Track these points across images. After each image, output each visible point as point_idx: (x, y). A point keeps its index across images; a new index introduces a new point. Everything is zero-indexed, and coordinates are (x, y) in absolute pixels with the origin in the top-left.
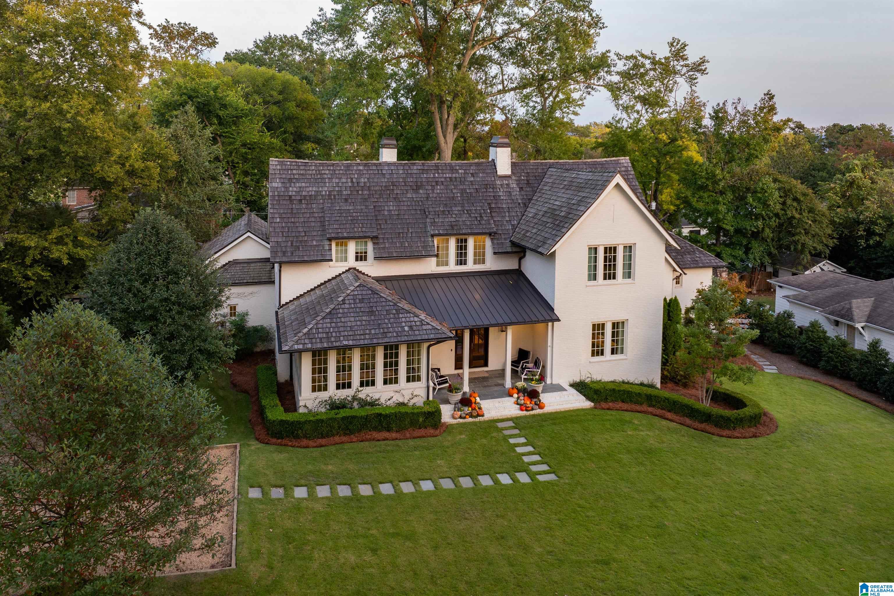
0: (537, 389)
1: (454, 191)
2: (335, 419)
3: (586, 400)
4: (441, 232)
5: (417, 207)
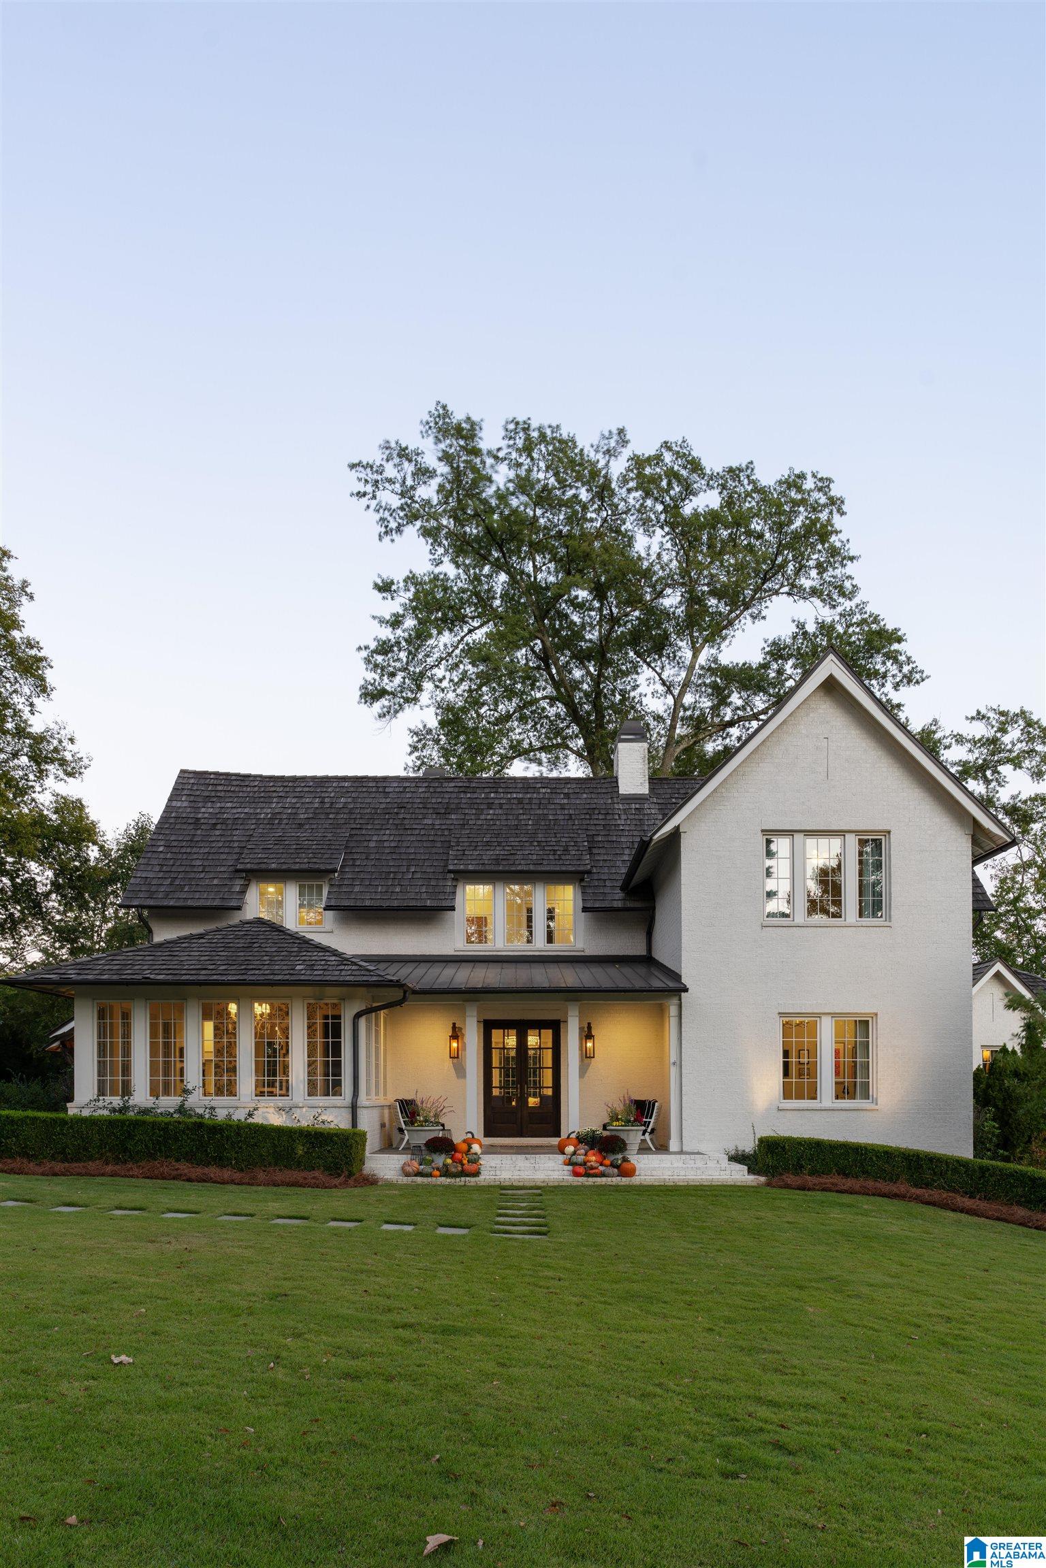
0: (623, 1136)
1: (523, 817)
3: (750, 1172)
4: (472, 867)
5: (437, 838)
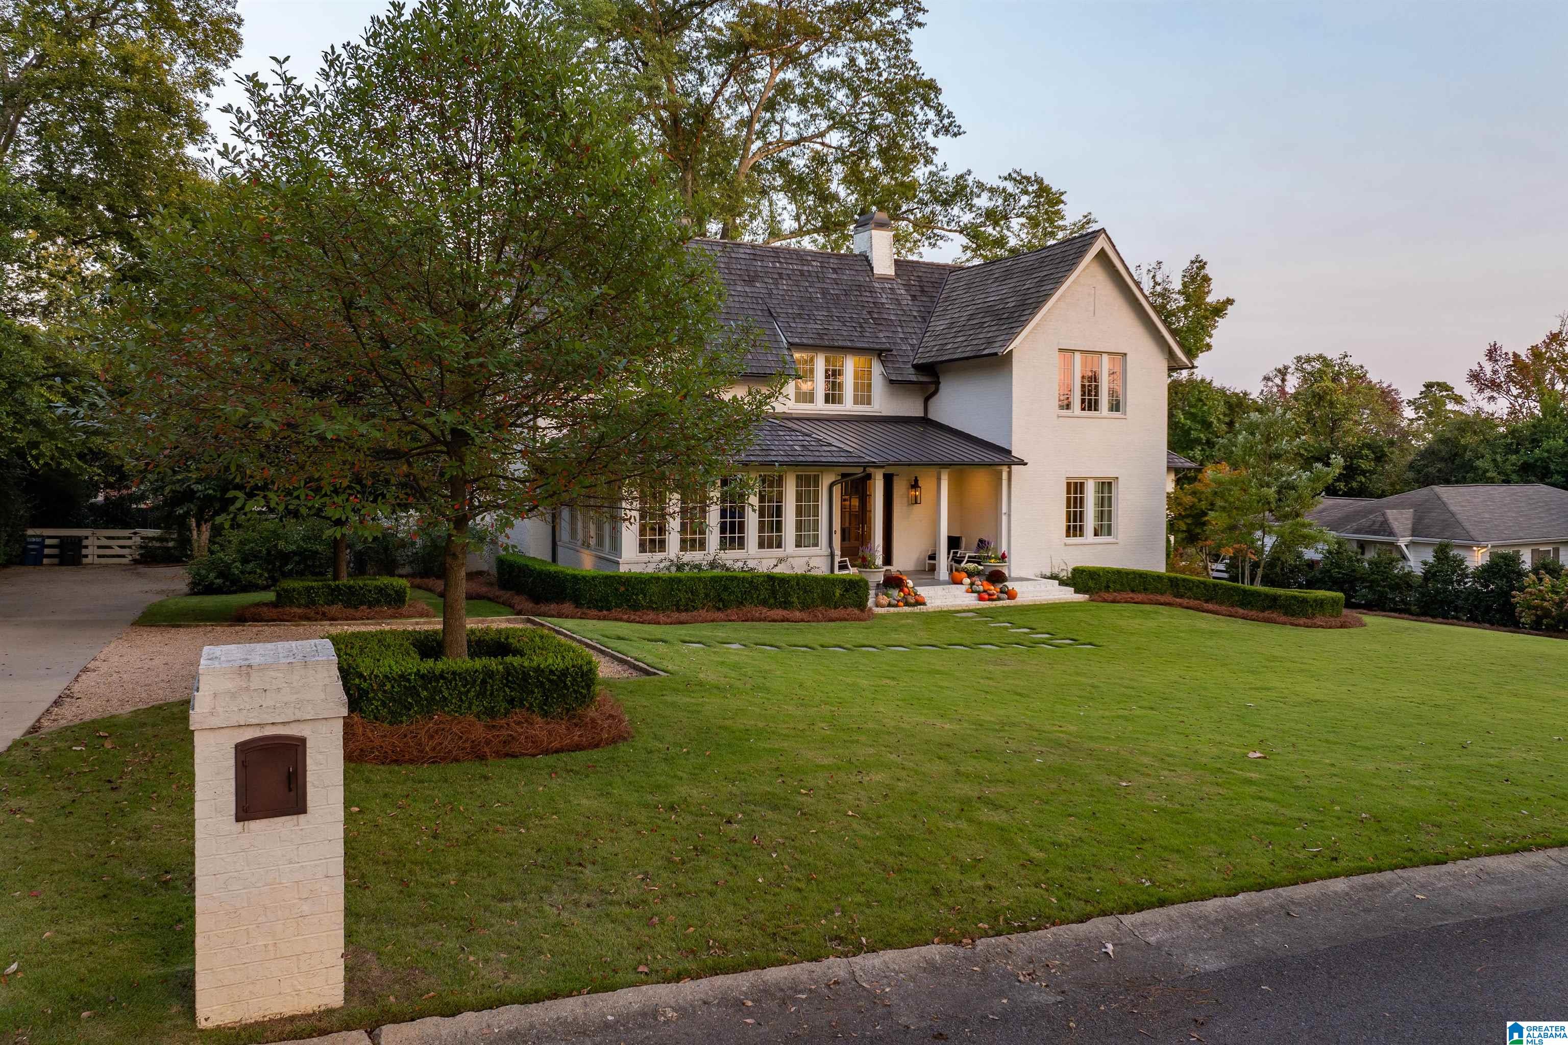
0: (999, 571)
1: (810, 290)
2: (700, 579)
3: (1076, 592)
4: (805, 341)
5: (755, 306)
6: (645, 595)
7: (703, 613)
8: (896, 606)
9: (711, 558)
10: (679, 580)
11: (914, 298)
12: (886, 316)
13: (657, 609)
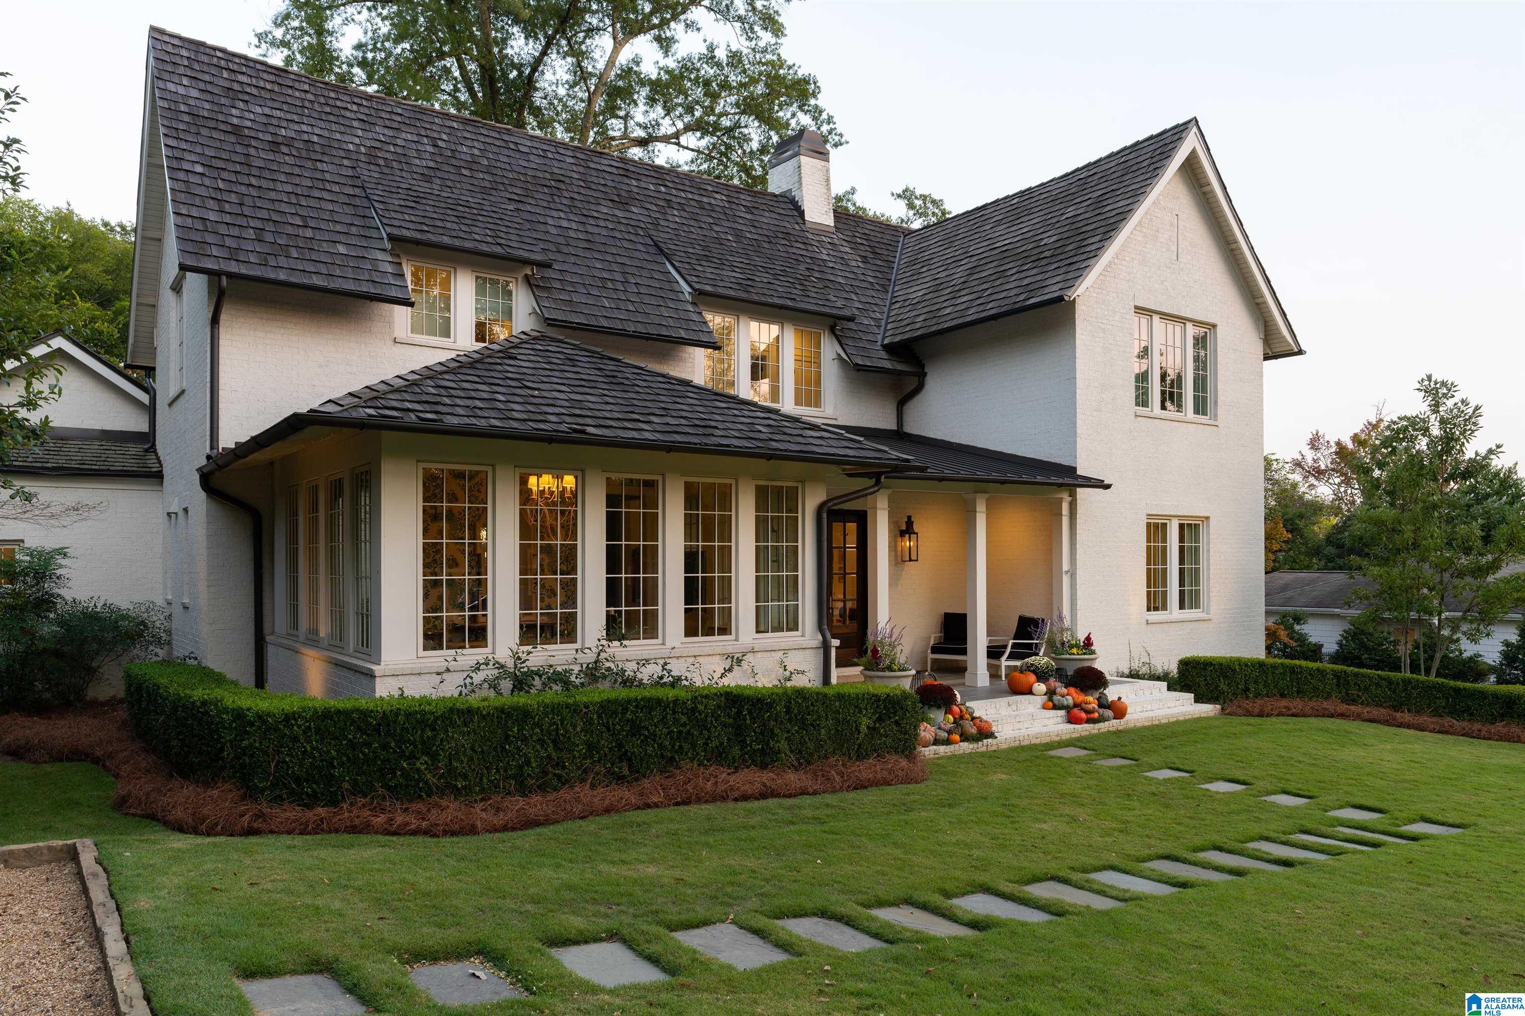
3: (1197, 701)
4: (721, 291)
5: (632, 237)
6: (434, 757)
7: (584, 792)
8: (948, 742)
9: (590, 657)
10: (523, 715)
11: (865, 259)
12: (832, 278)
13: (468, 789)
